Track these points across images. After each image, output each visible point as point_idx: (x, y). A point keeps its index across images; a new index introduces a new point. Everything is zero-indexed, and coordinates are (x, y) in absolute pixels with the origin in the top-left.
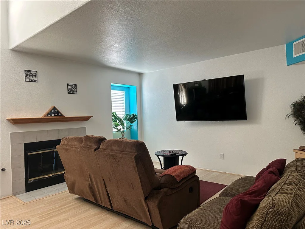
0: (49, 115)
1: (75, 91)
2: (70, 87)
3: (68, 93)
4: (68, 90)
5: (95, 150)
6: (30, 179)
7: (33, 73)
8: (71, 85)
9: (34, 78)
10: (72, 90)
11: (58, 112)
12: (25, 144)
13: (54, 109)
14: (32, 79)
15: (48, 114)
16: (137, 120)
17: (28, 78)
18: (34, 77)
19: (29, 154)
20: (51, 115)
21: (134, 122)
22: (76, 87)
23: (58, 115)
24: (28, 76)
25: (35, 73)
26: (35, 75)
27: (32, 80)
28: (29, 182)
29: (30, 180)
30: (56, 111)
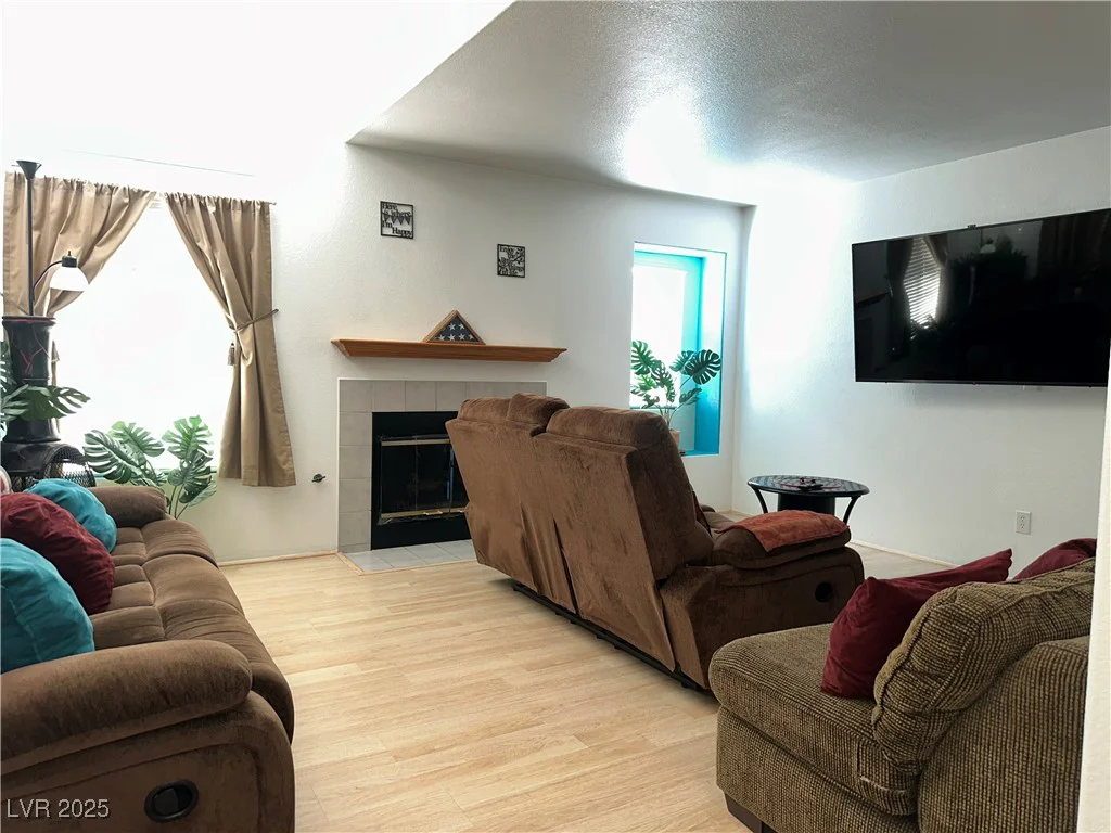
0: (442, 338)
1: (519, 269)
2: (504, 255)
3: (499, 274)
4: (499, 266)
5: (534, 433)
6: (383, 512)
7: (402, 210)
8: (509, 249)
9: (406, 227)
10: (511, 263)
11: (468, 330)
12: (375, 415)
13: (457, 319)
14: (400, 228)
15: (438, 335)
16: (718, 372)
17: (389, 225)
18: (405, 222)
19: (384, 444)
20: (447, 339)
21: (708, 379)
22: (523, 255)
23: (467, 338)
24: (390, 221)
25: (408, 210)
26: (409, 218)
27: (400, 232)
28: (380, 523)
29: (383, 516)
30: (462, 327)
